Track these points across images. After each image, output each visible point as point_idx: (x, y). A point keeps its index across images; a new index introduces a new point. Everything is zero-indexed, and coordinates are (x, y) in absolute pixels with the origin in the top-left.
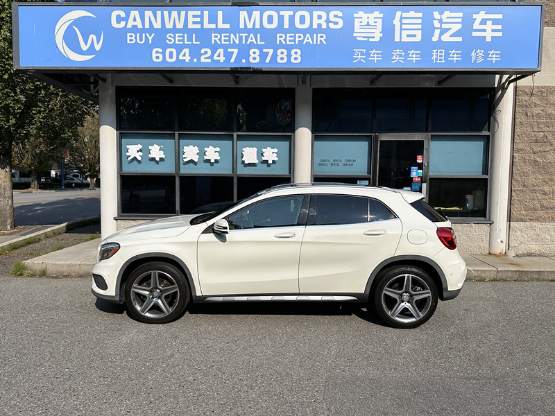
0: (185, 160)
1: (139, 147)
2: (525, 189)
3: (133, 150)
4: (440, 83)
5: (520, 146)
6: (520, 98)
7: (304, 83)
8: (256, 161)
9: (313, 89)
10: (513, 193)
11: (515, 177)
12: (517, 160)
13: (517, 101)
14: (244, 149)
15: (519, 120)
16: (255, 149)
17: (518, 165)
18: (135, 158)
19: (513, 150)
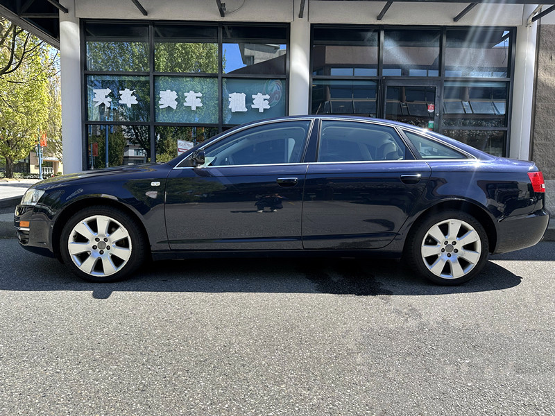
0: (161, 107)
1: (108, 91)
2: (548, 143)
3: (101, 96)
4: (455, 19)
5: (544, 94)
6: (544, 39)
7: (301, 16)
8: (246, 110)
9: (312, 24)
10: (535, 147)
11: (537, 129)
12: (540, 109)
13: (541, 43)
14: (230, 95)
15: (543, 64)
16: (244, 95)
17: (541, 115)
18: (103, 104)
19: (536, 98)
